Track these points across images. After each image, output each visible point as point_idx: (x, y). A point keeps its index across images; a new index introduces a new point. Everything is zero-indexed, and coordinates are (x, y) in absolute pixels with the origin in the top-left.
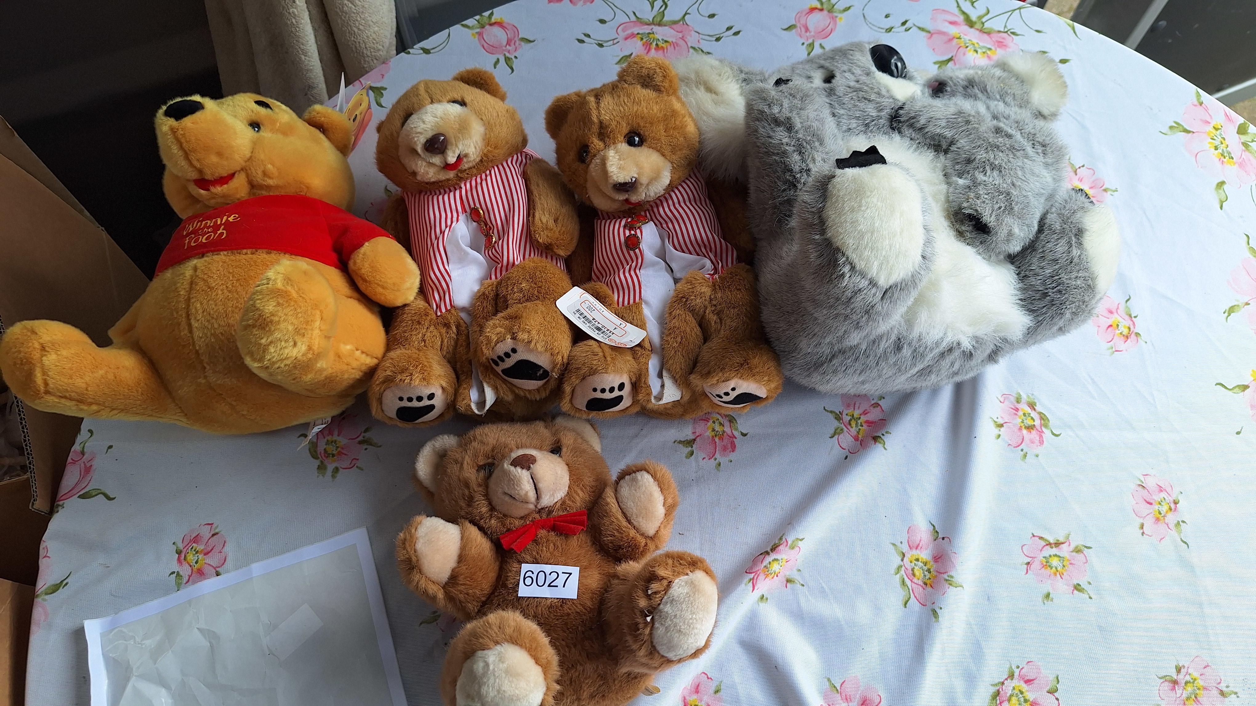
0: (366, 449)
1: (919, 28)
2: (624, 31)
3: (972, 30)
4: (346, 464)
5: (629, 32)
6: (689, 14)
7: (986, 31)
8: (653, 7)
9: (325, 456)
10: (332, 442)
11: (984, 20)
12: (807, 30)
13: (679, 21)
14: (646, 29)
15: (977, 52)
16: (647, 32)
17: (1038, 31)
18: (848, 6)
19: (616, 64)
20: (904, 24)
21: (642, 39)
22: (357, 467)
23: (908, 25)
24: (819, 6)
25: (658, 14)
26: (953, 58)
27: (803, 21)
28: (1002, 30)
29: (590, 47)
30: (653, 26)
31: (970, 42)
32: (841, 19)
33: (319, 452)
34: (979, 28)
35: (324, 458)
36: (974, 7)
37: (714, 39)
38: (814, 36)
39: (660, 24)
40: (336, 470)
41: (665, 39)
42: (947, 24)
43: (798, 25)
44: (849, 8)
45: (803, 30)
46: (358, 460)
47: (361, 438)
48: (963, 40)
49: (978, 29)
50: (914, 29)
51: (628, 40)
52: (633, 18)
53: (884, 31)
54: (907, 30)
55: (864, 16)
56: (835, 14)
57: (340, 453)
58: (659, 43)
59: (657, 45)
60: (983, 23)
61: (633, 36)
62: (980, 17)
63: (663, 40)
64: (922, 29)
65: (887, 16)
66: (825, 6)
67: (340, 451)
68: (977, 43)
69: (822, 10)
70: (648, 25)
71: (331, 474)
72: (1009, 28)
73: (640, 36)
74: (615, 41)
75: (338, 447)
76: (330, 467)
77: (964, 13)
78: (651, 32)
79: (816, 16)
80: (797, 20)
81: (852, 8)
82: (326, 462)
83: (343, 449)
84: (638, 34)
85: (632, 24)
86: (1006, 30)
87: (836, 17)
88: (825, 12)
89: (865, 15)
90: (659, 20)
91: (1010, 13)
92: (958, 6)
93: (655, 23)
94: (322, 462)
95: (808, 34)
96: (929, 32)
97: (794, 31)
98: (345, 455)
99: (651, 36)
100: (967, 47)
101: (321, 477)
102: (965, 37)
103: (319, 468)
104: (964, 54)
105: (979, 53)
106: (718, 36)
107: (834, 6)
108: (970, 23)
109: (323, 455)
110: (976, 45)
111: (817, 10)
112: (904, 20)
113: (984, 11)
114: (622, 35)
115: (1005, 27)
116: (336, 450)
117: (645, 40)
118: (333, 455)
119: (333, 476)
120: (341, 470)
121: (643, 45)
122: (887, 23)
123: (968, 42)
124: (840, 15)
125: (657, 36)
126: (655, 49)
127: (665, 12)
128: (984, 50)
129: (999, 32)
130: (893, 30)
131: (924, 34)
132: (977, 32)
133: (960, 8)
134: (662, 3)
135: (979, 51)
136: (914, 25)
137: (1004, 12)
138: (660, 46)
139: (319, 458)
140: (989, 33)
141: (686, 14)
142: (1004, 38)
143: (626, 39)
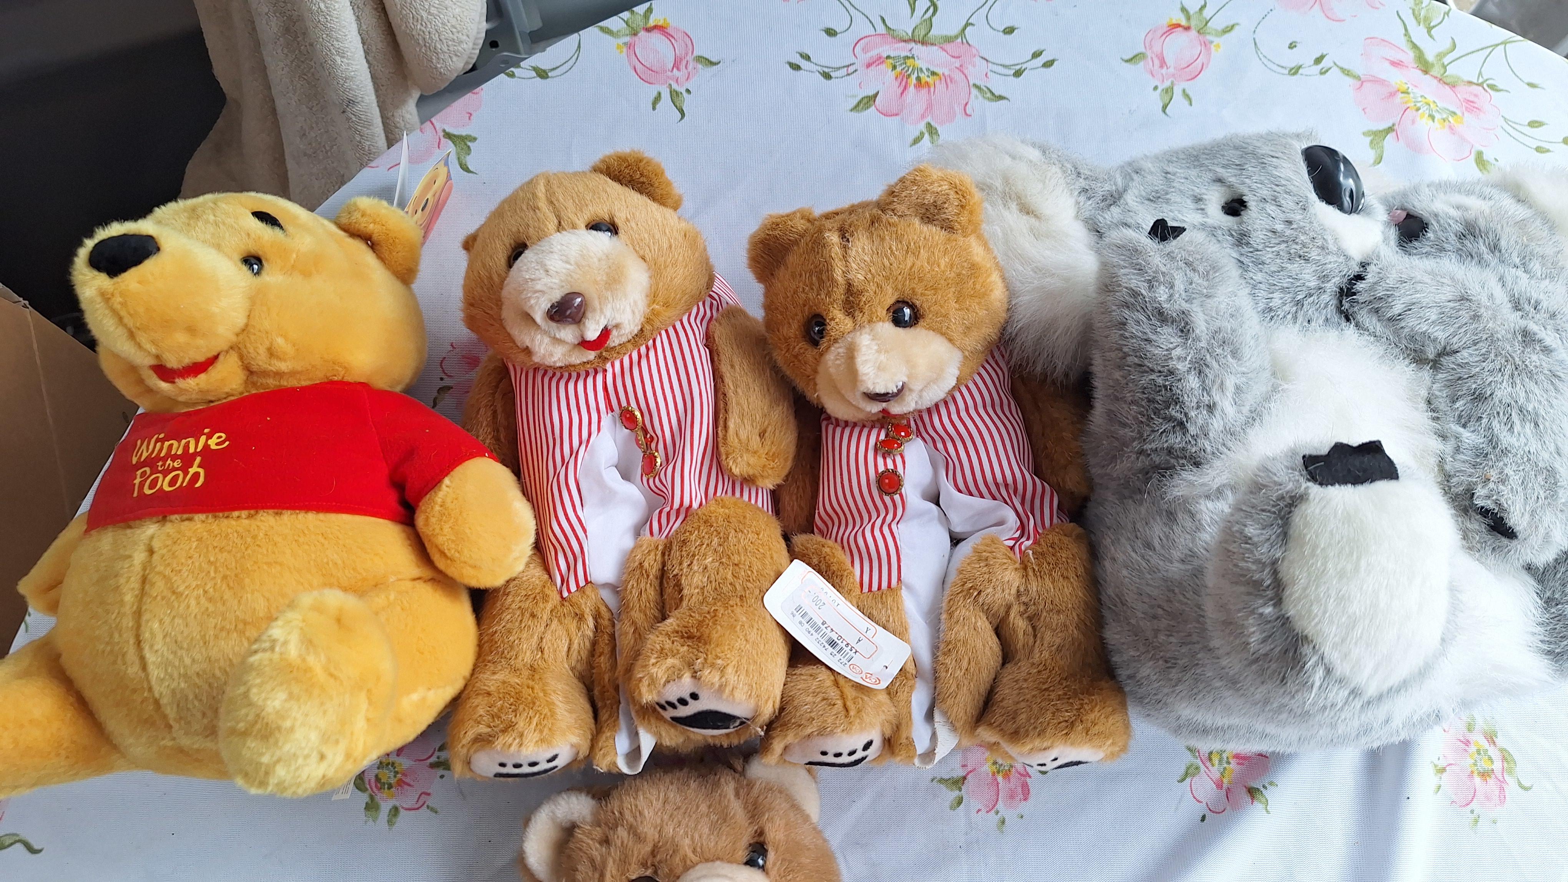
0: (442, 777)
1: (1343, 70)
2: (865, 50)
3: (1427, 76)
4: (411, 802)
5: (874, 53)
6: (972, 24)
7: (1448, 81)
8: (913, 11)
9: (376, 786)
10: (388, 764)
11: (1446, 61)
12: (1163, 63)
13: (956, 37)
14: (902, 50)
15: (1432, 117)
16: (903, 54)
17: (1532, 85)
18: (1231, 23)
19: (851, 110)
20: (1318, 60)
21: (894, 67)
22: (428, 807)
23: (1324, 64)
24: (1184, 22)
25: (921, 24)
26: (1396, 127)
27: (1157, 48)
28: (1475, 81)
29: (809, 77)
30: (913, 44)
31: (1423, 99)
32: (1218, 46)
33: (367, 782)
34: (1439, 76)
35: (375, 789)
36: (1431, 36)
37: (1012, 72)
38: (1173, 75)
39: (923, 43)
40: (395, 811)
41: (932, 69)
42: (1387, 65)
43: (1149, 54)
44: (1233, 27)
45: (1157, 62)
46: (429, 794)
47: (433, 759)
48: (1411, 95)
49: (1436, 78)
50: (1335, 72)
51: (872, 67)
52: (881, 29)
53: (1286, 72)
54: (1323, 72)
55: (1255, 44)
56: (1209, 38)
57: (401, 783)
58: (922, 75)
59: (918, 79)
60: (1445, 67)
61: (879, 60)
62: (1440, 56)
63: (928, 70)
64: (1346, 72)
65: (1292, 46)
66: (1193, 23)
67: (401, 780)
68: (1434, 102)
69: (1187, 28)
70: (905, 41)
71: (386, 818)
72: (1485, 78)
73: (890, 61)
74: (851, 69)
75: (396, 773)
76: (385, 807)
77: (1415, 46)
78: (909, 55)
79: (1180, 39)
80: (1147, 45)
81: (1237, 27)
82: (378, 798)
83: (404, 775)
84: (888, 57)
85: (878, 39)
86: (1481, 80)
87: (1212, 42)
88: (1193, 33)
89: (1257, 41)
90: (923, 33)
91: (1491, 49)
92: (1407, 33)
93: (917, 39)
94: (372, 798)
95: (1164, 71)
96: (1358, 78)
97: (1142, 64)
98: (409, 785)
99: (909, 62)
100: (1418, 109)
101: (371, 822)
102: (1415, 90)
103: (368, 807)
104: (1413, 122)
105: (1436, 120)
106: (1018, 67)
107: (1207, 23)
108: (1425, 67)
109: (373, 785)
110: (1432, 106)
111: (1180, 29)
112: (1318, 55)
113: (1448, 44)
114: (863, 58)
115: (1480, 74)
116: (395, 776)
117: (899, 69)
118: (390, 787)
119: (390, 822)
120: (402, 810)
121: (896, 78)
122: (1291, 59)
123: (1420, 99)
124: (1216, 40)
125: (919, 64)
126: (915, 86)
127: (934, 19)
128: (1445, 116)
129: (1470, 83)
130: (1301, 71)
131: (1349, 81)
132: (1435, 81)
133: (1410, 37)
134: (929, 4)
135: (1438, 116)
136: (1335, 64)
137: (1480, 47)
138: (923, 81)
139: (367, 790)
140: (1453, 86)
141: (968, 24)
142: (1476, 96)
143: (869, 65)
